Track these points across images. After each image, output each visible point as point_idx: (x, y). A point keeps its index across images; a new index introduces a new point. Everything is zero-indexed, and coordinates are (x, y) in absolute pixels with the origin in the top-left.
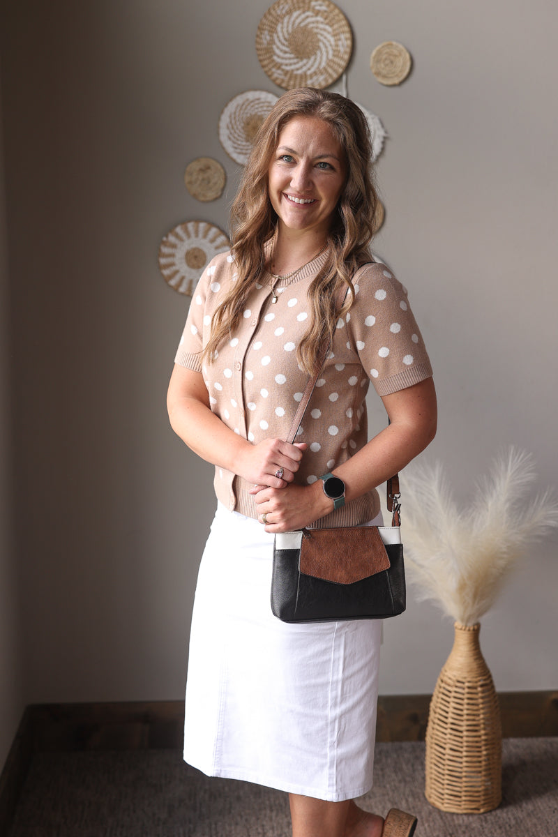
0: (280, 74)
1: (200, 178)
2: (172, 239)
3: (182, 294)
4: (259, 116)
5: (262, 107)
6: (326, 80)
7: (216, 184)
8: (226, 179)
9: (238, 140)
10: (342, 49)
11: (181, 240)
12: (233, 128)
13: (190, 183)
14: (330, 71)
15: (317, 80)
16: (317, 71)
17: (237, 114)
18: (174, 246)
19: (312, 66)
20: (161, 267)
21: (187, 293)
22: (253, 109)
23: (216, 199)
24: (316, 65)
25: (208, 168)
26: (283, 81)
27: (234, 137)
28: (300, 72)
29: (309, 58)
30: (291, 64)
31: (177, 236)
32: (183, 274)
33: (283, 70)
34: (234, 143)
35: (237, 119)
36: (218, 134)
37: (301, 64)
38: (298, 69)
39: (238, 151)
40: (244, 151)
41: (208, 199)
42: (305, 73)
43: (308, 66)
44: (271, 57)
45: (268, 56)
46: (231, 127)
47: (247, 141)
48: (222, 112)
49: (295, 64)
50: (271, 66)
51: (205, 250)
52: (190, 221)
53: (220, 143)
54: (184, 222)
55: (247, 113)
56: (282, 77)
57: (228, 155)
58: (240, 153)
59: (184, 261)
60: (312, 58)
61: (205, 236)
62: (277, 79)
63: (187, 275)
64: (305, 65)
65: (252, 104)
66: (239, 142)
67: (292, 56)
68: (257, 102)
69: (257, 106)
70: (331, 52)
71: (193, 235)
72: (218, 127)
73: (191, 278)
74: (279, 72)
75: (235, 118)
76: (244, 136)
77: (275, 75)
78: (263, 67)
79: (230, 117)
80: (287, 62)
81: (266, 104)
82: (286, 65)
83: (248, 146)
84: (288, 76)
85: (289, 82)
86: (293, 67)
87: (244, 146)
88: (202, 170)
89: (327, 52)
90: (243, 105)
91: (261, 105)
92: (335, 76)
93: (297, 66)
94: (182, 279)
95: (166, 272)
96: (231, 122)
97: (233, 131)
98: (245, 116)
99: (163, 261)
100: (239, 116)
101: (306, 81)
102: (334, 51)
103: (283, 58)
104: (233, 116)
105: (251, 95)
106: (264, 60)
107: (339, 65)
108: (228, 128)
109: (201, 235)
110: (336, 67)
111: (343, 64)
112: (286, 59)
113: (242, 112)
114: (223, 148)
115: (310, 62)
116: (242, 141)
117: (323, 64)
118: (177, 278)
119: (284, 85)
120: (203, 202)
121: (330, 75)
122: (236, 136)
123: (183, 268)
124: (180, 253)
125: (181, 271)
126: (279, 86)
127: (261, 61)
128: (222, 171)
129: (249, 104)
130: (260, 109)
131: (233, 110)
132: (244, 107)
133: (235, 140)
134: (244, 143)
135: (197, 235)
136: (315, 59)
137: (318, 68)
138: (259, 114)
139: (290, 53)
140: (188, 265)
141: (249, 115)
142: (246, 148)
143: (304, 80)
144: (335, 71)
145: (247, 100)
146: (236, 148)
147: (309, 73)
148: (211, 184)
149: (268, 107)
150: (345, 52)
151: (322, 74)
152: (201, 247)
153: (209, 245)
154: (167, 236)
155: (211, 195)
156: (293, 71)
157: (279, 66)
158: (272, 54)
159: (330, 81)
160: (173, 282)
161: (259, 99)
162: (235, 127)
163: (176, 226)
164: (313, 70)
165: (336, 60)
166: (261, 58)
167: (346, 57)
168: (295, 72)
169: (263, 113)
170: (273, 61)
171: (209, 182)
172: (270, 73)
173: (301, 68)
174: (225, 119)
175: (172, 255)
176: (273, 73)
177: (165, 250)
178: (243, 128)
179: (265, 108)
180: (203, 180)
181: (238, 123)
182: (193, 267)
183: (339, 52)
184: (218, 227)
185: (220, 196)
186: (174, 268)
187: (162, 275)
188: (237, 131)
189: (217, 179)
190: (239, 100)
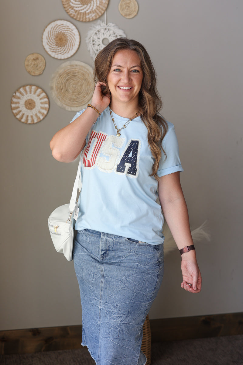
0: (73, 12)
1: (33, 63)
2: (18, 94)
3: (23, 123)
4: (63, 33)
5: (64, 28)
6: (95, 16)
7: (40, 67)
8: (46, 65)
9: (52, 45)
10: (104, 2)
11: (23, 95)
12: (49, 39)
13: (28, 65)
14: (98, 12)
15: (91, 16)
16: (91, 11)
17: (52, 32)
18: (19, 98)
19: (89, 8)
20: (12, 109)
21: (26, 122)
22: (59, 29)
23: (40, 75)
24: (91, 8)
25: (37, 59)
26: (74, 15)
27: (50, 44)
28: (83, 11)
29: (87, 4)
30: (78, 7)
31: (21, 93)
32: (24, 113)
33: (74, 10)
34: (50, 46)
35: (52, 34)
36: (42, 41)
37: (83, 7)
38: (82, 10)
39: (52, 50)
40: (55, 51)
41: (36, 74)
42: (86, 11)
43: (87, 8)
44: (69, 3)
45: (67, 2)
46: (48, 38)
47: (57, 46)
48: (44, 30)
49: (80, 7)
50: (68, 7)
51: (35, 100)
52: (27, 85)
53: (43, 46)
54: (24, 86)
55: (56, 32)
56: (74, 13)
57: (47, 52)
58: (53, 52)
59: (24, 105)
60: (89, 5)
61: (35, 93)
62: (71, 14)
63: (25, 113)
64: (85, 8)
65: (59, 27)
66: (52, 46)
67: (79, 3)
68: (62, 26)
69: (61, 28)
70: (98, 2)
71: (29, 93)
72: (42, 38)
73: (27, 114)
74: (73, 11)
75: (50, 34)
76: (55, 43)
77: (71, 12)
78: (64, 8)
79: (48, 33)
80: (77, 6)
81: (67, 27)
82: (76, 7)
83: (57, 48)
84: (77, 13)
85: (77, 16)
86: (79, 9)
87: (55, 48)
88: (34, 59)
89: (97, 3)
90: (55, 27)
91: (64, 27)
92: (100, 14)
93: (81, 8)
94: (23, 114)
95: (15, 111)
96: (48, 36)
97: (49, 41)
98: (55, 33)
99: (13, 106)
100: (52, 33)
101: (86, 16)
102: (100, 2)
103: (75, 4)
104: (49, 33)
105: (59, 22)
106: (65, 4)
107: (102, 9)
108: (47, 39)
109: (32, 93)
110: (100, 10)
111: (104, 9)
112: (76, 4)
113: (54, 31)
114: (44, 49)
115: (88, 7)
116: (54, 46)
117: (95, 8)
118: (21, 114)
119: (75, 17)
120: (33, 76)
121: (98, 14)
122: (51, 43)
123: (24, 109)
124: (22, 102)
125: (22, 111)
126: (72, 18)
127: (63, 5)
128: (44, 61)
129: (58, 27)
130: (63, 30)
131: (50, 30)
132: (55, 28)
133: (50, 45)
134: (55, 47)
135: (31, 92)
136: (91, 5)
137: (92, 10)
138: (63, 32)
139: (79, 2)
140: (26, 108)
141: (57, 32)
142: (56, 49)
143: (85, 15)
144: (100, 12)
145: (57, 25)
146: (51, 49)
147: (87, 12)
148: (38, 67)
149: (67, 28)
150: (105, 3)
151: (94, 13)
152: (33, 99)
153: (37, 97)
154: (16, 93)
155: (37, 73)
156: (79, 10)
157: (72, 8)
158: (69, 1)
159: (98, 17)
160: (18, 117)
161: (62, 25)
162: (50, 38)
163: (20, 88)
164: (89, 11)
165: (101, 6)
166: (64, 3)
167: (106, 6)
168: (81, 11)
169: (64, 31)
170: (70, 5)
171: (37, 66)
172: (68, 11)
173: (84, 9)
174: (45, 34)
175: (18, 103)
176: (70, 11)
177: (14, 100)
178: (54, 39)
179: (66, 29)
180: (34, 64)
181: (52, 37)
182: (28, 109)
183: (102, 3)
184: (41, 88)
185: (43, 73)
186: (19, 109)
187: (13, 113)
188: (52, 40)
189: (41, 64)
190: (53, 25)
